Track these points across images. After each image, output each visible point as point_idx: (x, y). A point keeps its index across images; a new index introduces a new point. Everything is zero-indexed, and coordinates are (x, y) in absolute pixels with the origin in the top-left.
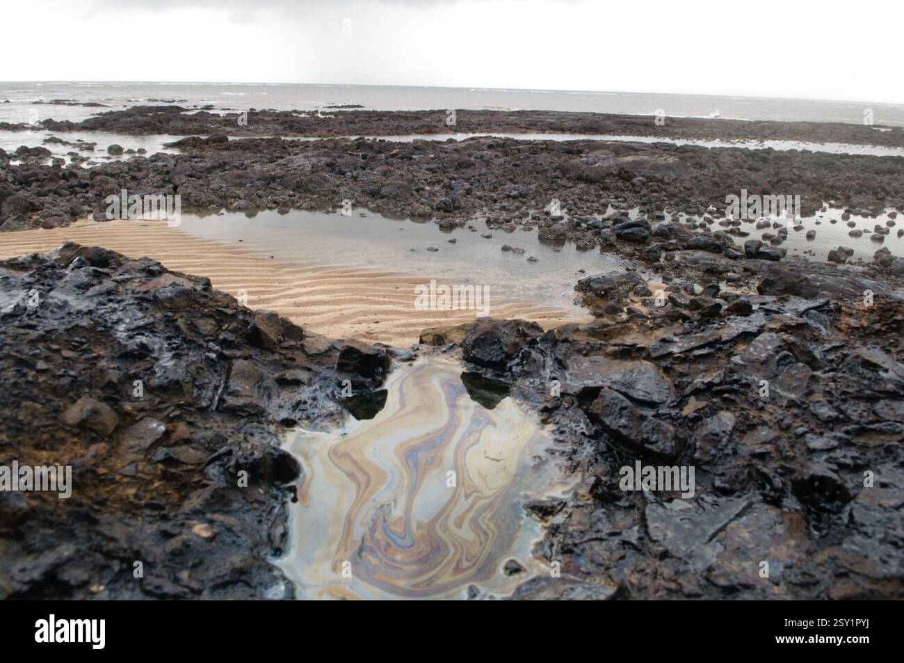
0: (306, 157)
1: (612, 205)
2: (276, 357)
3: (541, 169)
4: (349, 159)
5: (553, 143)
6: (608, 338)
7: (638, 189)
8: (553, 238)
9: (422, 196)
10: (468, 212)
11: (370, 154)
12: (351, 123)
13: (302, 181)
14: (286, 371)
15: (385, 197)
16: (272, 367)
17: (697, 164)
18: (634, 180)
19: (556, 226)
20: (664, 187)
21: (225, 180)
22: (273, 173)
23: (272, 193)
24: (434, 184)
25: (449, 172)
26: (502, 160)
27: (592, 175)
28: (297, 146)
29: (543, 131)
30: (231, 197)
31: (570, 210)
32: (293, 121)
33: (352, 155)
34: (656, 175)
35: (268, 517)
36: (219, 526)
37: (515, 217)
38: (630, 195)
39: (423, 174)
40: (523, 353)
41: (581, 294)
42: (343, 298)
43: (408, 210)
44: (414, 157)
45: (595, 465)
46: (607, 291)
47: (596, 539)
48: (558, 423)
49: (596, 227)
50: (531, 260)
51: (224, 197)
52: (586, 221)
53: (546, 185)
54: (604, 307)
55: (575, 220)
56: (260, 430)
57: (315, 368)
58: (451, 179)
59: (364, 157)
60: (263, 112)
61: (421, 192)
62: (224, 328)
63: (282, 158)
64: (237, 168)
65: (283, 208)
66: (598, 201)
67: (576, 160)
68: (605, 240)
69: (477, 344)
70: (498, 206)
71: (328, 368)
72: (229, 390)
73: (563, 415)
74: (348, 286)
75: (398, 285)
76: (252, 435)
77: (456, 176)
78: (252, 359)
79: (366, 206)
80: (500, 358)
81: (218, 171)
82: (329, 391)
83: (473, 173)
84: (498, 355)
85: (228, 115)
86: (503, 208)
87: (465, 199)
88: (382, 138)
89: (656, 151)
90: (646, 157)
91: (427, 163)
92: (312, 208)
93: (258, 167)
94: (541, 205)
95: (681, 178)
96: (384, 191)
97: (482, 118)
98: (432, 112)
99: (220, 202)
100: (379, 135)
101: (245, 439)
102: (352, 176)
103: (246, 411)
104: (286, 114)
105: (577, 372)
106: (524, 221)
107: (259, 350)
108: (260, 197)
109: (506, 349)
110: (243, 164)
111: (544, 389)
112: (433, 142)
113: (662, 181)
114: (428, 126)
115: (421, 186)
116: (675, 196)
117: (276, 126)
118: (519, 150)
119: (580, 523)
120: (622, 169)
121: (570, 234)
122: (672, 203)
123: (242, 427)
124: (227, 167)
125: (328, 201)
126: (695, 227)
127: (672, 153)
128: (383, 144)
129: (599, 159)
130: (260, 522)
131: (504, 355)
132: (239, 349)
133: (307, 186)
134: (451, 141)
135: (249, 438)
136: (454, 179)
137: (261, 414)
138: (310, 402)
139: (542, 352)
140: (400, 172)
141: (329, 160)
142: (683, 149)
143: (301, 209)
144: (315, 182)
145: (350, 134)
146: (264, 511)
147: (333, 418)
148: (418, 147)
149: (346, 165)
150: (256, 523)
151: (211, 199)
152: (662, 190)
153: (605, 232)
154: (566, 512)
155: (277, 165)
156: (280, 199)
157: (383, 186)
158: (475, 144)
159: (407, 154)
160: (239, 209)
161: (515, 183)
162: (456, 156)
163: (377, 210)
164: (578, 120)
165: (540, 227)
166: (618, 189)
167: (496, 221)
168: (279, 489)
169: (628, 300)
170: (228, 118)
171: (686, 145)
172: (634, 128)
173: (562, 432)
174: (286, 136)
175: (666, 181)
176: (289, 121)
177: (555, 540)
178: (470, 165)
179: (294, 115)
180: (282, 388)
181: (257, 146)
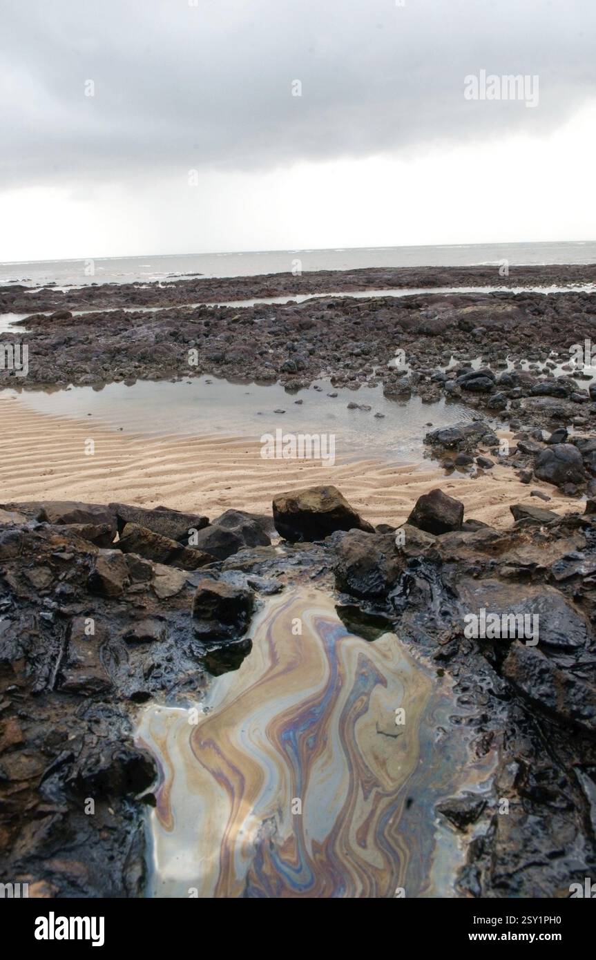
0: (149, 328)
1: (455, 357)
2: (123, 608)
3: (382, 325)
4: (191, 327)
5: (393, 299)
6: (498, 551)
7: (479, 339)
8: (399, 393)
9: (266, 359)
10: (312, 372)
11: (212, 321)
12: (192, 291)
13: (147, 351)
14: (135, 624)
15: (230, 362)
16: (118, 622)
17: (536, 310)
18: (475, 331)
19: (401, 381)
20: (505, 335)
21: (71, 355)
22: (117, 346)
23: (118, 365)
24: (277, 347)
25: (291, 334)
26: (343, 319)
27: (433, 328)
28: (140, 318)
29: (381, 288)
30: (78, 372)
31: (413, 364)
32: (135, 293)
33: (195, 323)
34: (496, 324)
35: (121, 849)
36: (60, 880)
37: (359, 375)
38: (472, 345)
39: (265, 338)
40: (404, 578)
41: (430, 448)
42: (193, 466)
43: (253, 374)
44: (256, 321)
45: (512, 739)
46: (455, 443)
47: (535, 864)
48: (457, 675)
49: (440, 380)
50: (378, 416)
51: (71, 373)
52: (430, 374)
53: (387, 341)
54: (454, 459)
55: (419, 374)
56: (107, 713)
57: (168, 615)
58: (293, 341)
59: (207, 324)
60: (106, 286)
61: (265, 355)
62: (60, 578)
63: (126, 330)
64: (83, 343)
65: (130, 379)
66: (441, 353)
67: (416, 315)
68: (450, 392)
69: (352, 573)
70: (341, 364)
71: (183, 615)
72: (69, 661)
73: (463, 664)
74: (198, 453)
75: (247, 449)
76: (97, 722)
77: (298, 337)
78: (94, 613)
79: (211, 372)
80: (380, 588)
81: (63, 347)
82: (185, 647)
83: (315, 333)
84: (377, 586)
85: (71, 291)
86: (347, 366)
87: (308, 359)
88: (223, 304)
89: (493, 300)
90: (485, 307)
91: (269, 327)
92: (158, 377)
93: (102, 340)
94: (384, 361)
95: (520, 326)
96: (228, 357)
97: (320, 279)
98: (271, 276)
99: (67, 377)
100: (220, 301)
101: (90, 729)
102: (196, 344)
103: (89, 689)
104: (128, 287)
105: (469, 601)
106: (368, 378)
107: (102, 600)
108: (106, 370)
109: (385, 578)
110: (88, 338)
111: (435, 628)
112: (274, 305)
113: (502, 330)
114: (268, 290)
115: (265, 349)
116: (516, 343)
117: (119, 299)
118: (358, 308)
119: (510, 839)
120: (462, 320)
121: (414, 388)
122: (514, 351)
123: (85, 711)
124: (73, 343)
125: (174, 369)
126: (539, 373)
127: (510, 301)
128: (224, 311)
129: (439, 312)
130: (112, 858)
131: (384, 586)
132: (80, 603)
133: (152, 357)
134: (291, 303)
135: (95, 727)
136: (297, 340)
137: (108, 690)
138: (165, 664)
139: (426, 578)
140: (243, 337)
141: (172, 329)
142: (521, 297)
143: (147, 380)
144: (159, 352)
145: (192, 302)
146: (116, 841)
147: (192, 686)
148: (259, 312)
149: (189, 333)
150: (107, 860)
151: (58, 375)
152: (502, 338)
153: (449, 384)
154: (489, 816)
155: (122, 338)
156: (125, 371)
157: (227, 352)
158: (315, 305)
159: (248, 318)
160: (86, 383)
161: (357, 341)
162: (297, 317)
163: (222, 375)
164: (415, 275)
165: (385, 383)
166: (459, 340)
167: (341, 380)
168: (133, 803)
169: (477, 451)
170: (71, 294)
171: (523, 293)
172: (471, 280)
173: (465, 689)
174: (128, 307)
175: (506, 329)
176: (131, 294)
177: (481, 865)
178: (311, 326)
179: (136, 287)
180: (132, 647)
181: (101, 320)
